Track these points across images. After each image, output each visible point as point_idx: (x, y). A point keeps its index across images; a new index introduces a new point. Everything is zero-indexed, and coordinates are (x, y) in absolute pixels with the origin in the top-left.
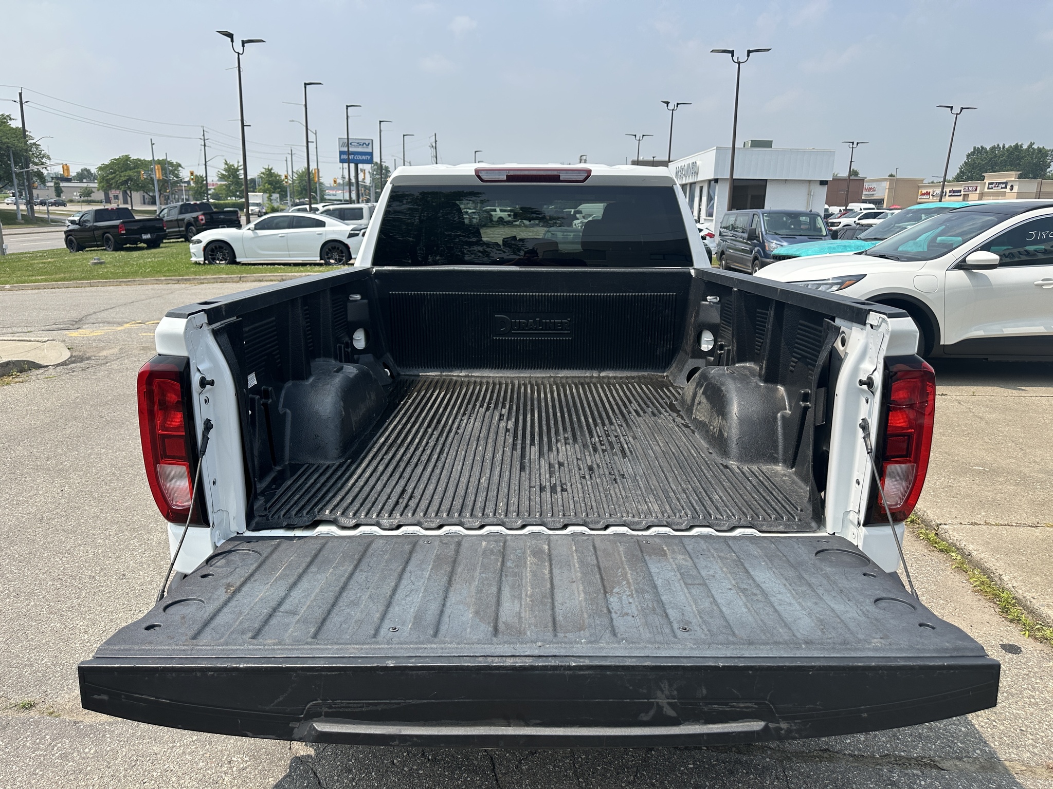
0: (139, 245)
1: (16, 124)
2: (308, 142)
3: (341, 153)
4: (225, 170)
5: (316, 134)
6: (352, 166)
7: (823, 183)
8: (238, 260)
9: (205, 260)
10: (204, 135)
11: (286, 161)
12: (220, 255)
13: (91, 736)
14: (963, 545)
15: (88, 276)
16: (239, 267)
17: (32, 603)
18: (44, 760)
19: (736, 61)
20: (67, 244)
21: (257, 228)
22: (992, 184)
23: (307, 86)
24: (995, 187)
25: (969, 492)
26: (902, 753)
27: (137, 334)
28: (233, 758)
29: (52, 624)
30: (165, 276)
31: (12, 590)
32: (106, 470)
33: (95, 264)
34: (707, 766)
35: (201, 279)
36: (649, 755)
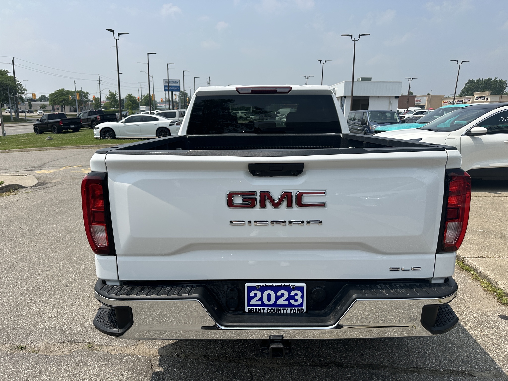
0: (69, 131)
1: (11, 74)
2: (149, 81)
3: (165, 86)
4: (109, 95)
5: (153, 77)
6: (170, 92)
7: (396, 97)
8: (117, 137)
9: (101, 137)
10: (99, 79)
11: (139, 90)
12: (108, 135)
13: (54, 362)
14: (477, 268)
15: (45, 145)
16: (117, 140)
17: (23, 299)
18: (31, 374)
19: (354, 40)
20: (34, 131)
21: (126, 121)
22: (477, 97)
23: (149, 55)
24: (479, 99)
25: (478, 242)
26: (454, 369)
27: (69, 172)
28: (124, 373)
29: (33, 309)
30: (82, 145)
31: (13, 292)
32: (57, 236)
33: (48, 139)
34: (357, 376)
35: (99, 146)
36: (328, 371)
